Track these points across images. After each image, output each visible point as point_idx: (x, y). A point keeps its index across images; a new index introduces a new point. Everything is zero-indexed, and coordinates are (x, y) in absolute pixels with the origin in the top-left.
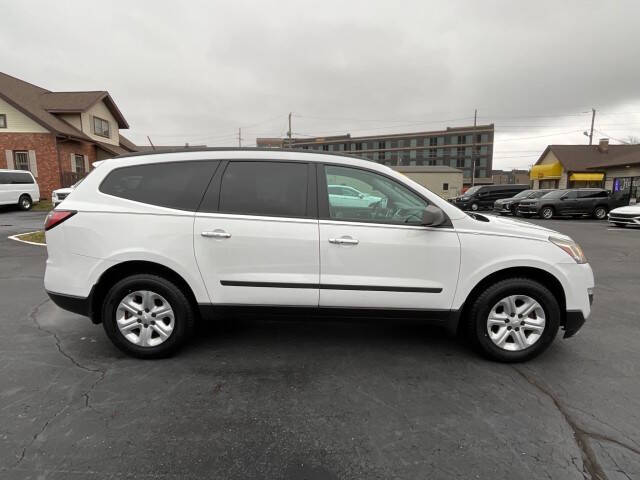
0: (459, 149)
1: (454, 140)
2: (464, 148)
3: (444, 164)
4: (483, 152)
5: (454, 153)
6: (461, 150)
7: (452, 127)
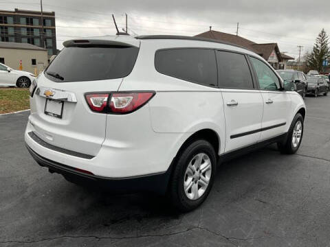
0: (28, 29)
1: (23, 21)
2: (32, 29)
3: (16, 41)
4: (49, 34)
5: (24, 32)
6: (30, 30)
7: (19, 9)
